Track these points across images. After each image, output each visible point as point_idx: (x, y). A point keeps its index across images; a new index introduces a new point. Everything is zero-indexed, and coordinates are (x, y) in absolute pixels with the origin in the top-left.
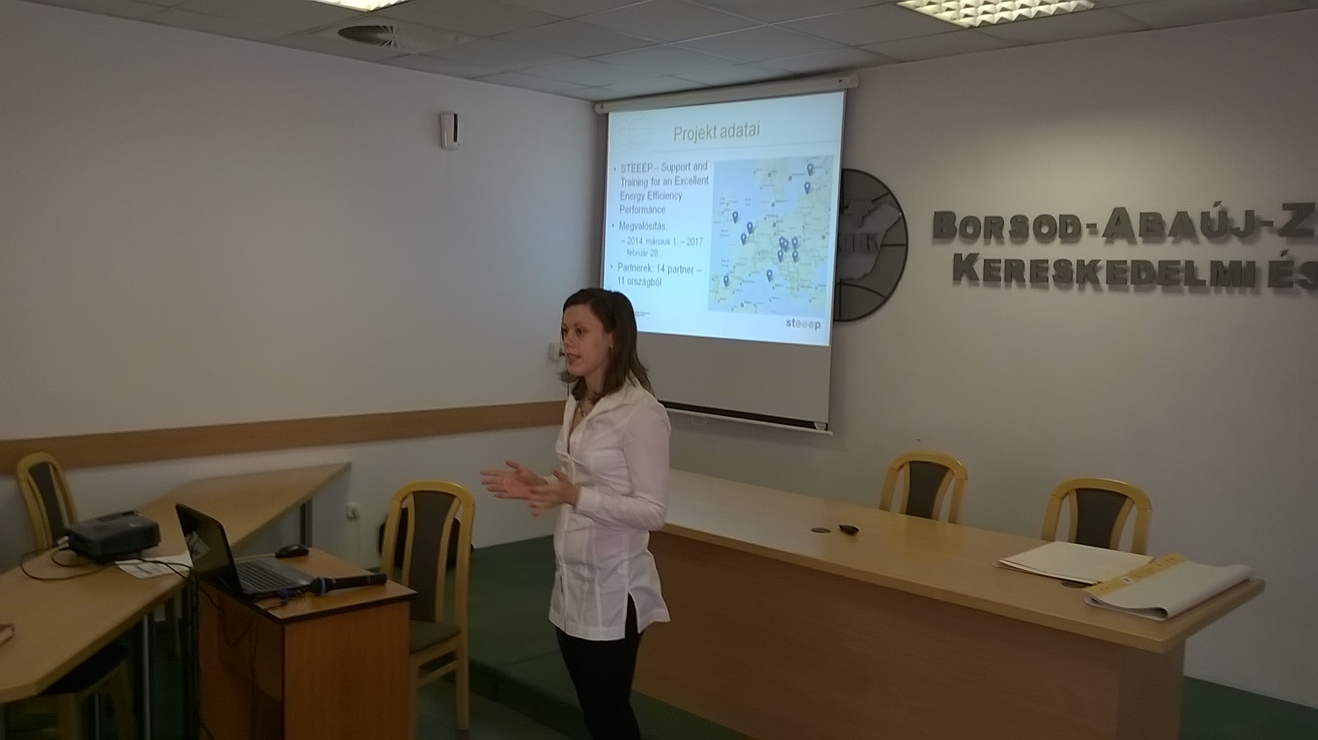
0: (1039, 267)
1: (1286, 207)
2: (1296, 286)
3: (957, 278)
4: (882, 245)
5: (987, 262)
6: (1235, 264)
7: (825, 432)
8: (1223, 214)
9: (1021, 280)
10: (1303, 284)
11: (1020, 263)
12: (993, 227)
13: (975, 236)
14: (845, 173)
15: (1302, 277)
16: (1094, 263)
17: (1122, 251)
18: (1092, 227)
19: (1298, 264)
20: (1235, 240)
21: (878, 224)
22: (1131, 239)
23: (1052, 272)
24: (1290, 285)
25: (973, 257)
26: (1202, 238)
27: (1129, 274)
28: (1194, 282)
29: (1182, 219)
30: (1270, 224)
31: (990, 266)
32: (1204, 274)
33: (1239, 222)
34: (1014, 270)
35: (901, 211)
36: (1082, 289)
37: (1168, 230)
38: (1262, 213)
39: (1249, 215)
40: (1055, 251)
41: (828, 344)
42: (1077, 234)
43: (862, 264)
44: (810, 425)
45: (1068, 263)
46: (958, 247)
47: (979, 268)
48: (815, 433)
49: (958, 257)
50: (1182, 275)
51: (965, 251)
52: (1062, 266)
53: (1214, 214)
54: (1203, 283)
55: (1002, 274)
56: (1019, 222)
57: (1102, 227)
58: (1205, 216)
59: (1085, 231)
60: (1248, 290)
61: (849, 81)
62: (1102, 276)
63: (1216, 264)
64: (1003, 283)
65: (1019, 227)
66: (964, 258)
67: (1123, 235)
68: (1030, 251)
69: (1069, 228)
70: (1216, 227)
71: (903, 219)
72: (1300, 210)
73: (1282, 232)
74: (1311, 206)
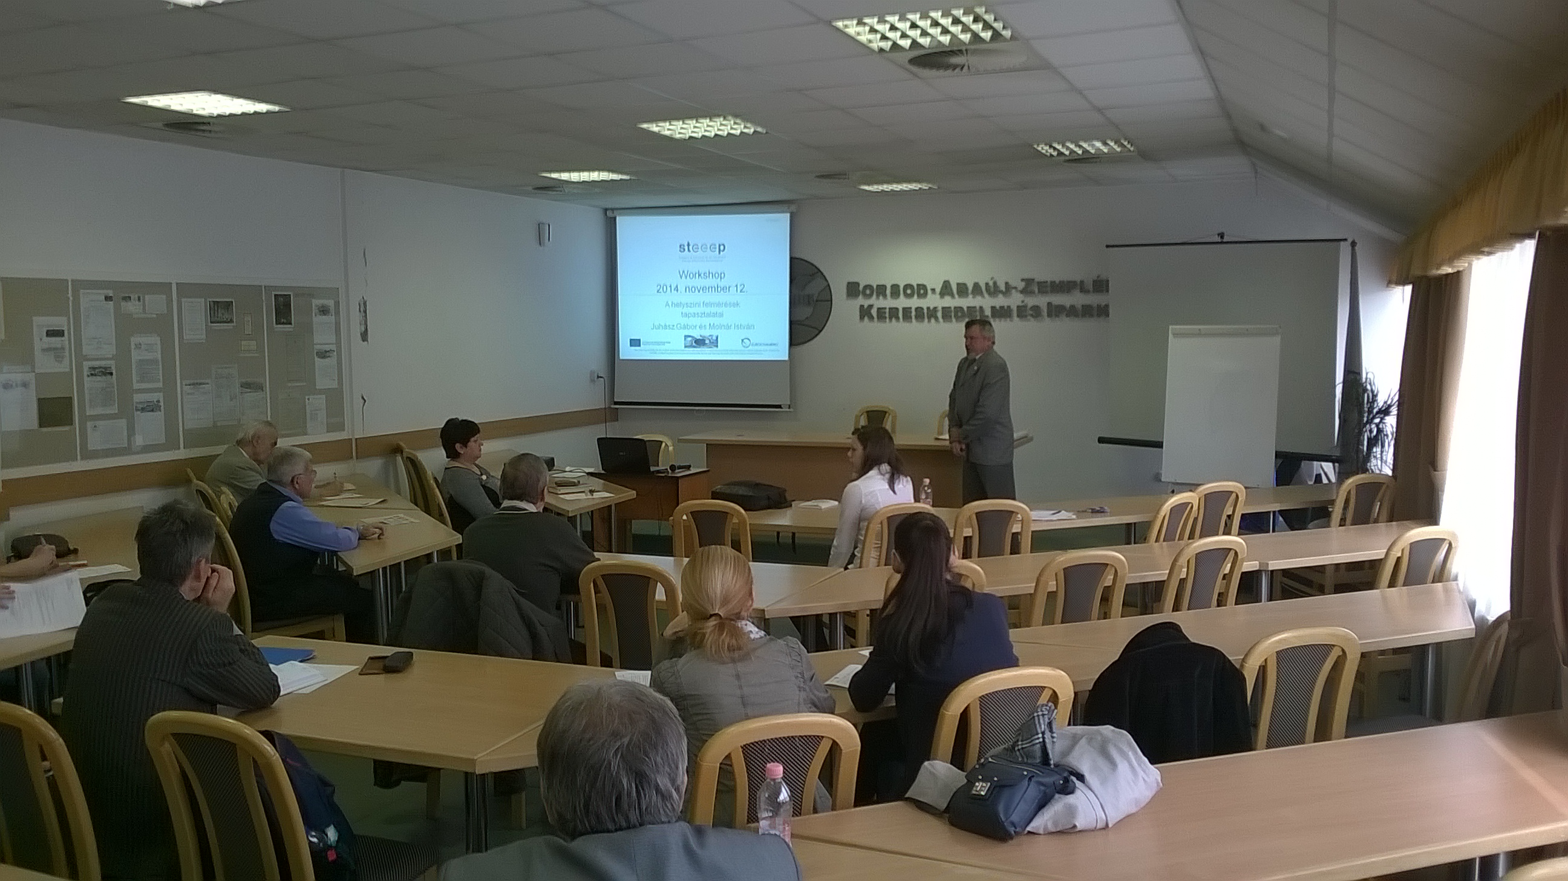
0: (907, 311)
1: (1023, 280)
2: (1029, 317)
3: (862, 318)
4: (817, 301)
5: (879, 309)
6: (1002, 307)
7: (788, 410)
8: (995, 283)
9: (897, 318)
10: (1032, 315)
11: (897, 309)
12: (881, 290)
13: (871, 295)
14: (792, 259)
15: (1031, 312)
16: (935, 308)
17: (948, 302)
18: (933, 290)
19: (1030, 306)
20: (1001, 296)
21: (814, 289)
22: (953, 296)
23: (913, 313)
24: (1026, 316)
25: (871, 306)
26: (986, 295)
27: (953, 314)
29: (976, 286)
30: (1015, 288)
31: (880, 310)
33: (1003, 288)
34: (894, 313)
35: (827, 281)
36: (929, 321)
37: (970, 291)
38: (1013, 283)
39: (1007, 283)
40: (914, 303)
41: (787, 358)
42: (925, 294)
43: (805, 312)
44: (779, 406)
45: (922, 308)
46: (861, 301)
47: (874, 312)
48: (783, 412)
49: (862, 306)
51: (866, 303)
52: (919, 310)
53: (991, 283)
55: (887, 315)
56: (895, 289)
57: (938, 290)
58: (987, 284)
59: (929, 292)
60: (1008, 319)
61: (793, 208)
62: (939, 314)
63: (993, 308)
64: (888, 320)
65: (895, 291)
66: (865, 307)
67: (948, 294)
68: (902, 302)
69: (921, 291)
70: (992, 290)
71: (829, 285)
72: (1029, 282)
73: (1022, 292)
74: (1033, 280)
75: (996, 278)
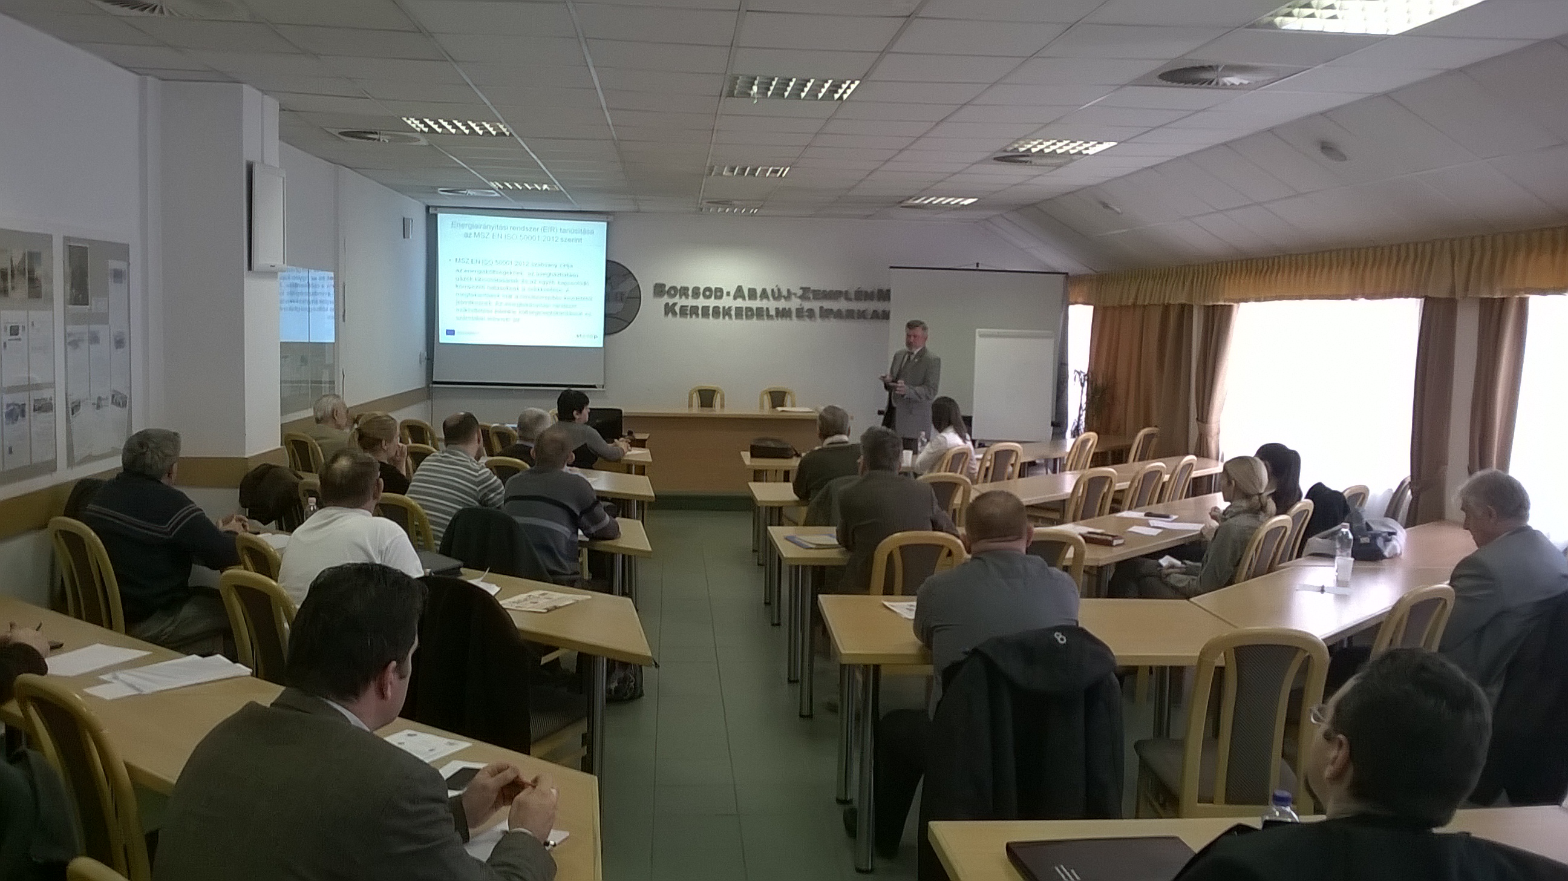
0: (705, 309)
1: (801, 288)
2: (805, 317)
3: (666, 314)
4: (628, 298)
5: (682, 307)
6: (784, 309)
7: (601, 389)
8: (779, 290)
9: (697, 315)
10: (807, 316)
11: (697, 308)
12: (684, 292)
13: (674, 296)
15: (807, 314)
16: (730, 308)
17: (740, 303)
18: (728, 293)
19: (806, 308)
20: (783, 300)
21: (626, 287)
22: (744, 298)
23: (711, 312)
24: (803, 317)
25: (675, 304)
26: (771, 298)
27: (744, 313)
28: (769, 317)
29: (764, 291)
30: (795, 294)
32: (773, 312)
33: (785, 293)
34: (694, 310)
35: (636, 281)
36: (724, 318)
37: (758, 295)
38: (793, 291)
39: (788, 291)
40: (712, 303)
41: (601, 345)
42: (721, 297)
43: (618, 307)
44: (594, 387)
45: (719, 308)
46: (666, 299)
47: (677, 309)
48: (596, 391)
49: (667, 304)
50: (765, 313)
51: (671, 302)
52: (716, 309)
53: (776, 290)
54: (772, 316)
55: (688, 312)
56: (696, 291)
57: (732, 293)
58: (773, 290)
59: (725, 294)
60: (788, 319)
61: (611, 218)
62: (733, 313)
63: (777, 309)
64: (689, 316)
65: (696, 293)
66: (670, 304)
67: (740, 297)
68: (701, 302)
69: (719, 293)
70: (776, 295)
71: (638, 286)
72: (805, 290)
73: (800, 297)
74: (809, 288)
75: (781, 287)
